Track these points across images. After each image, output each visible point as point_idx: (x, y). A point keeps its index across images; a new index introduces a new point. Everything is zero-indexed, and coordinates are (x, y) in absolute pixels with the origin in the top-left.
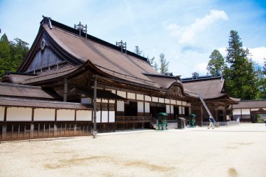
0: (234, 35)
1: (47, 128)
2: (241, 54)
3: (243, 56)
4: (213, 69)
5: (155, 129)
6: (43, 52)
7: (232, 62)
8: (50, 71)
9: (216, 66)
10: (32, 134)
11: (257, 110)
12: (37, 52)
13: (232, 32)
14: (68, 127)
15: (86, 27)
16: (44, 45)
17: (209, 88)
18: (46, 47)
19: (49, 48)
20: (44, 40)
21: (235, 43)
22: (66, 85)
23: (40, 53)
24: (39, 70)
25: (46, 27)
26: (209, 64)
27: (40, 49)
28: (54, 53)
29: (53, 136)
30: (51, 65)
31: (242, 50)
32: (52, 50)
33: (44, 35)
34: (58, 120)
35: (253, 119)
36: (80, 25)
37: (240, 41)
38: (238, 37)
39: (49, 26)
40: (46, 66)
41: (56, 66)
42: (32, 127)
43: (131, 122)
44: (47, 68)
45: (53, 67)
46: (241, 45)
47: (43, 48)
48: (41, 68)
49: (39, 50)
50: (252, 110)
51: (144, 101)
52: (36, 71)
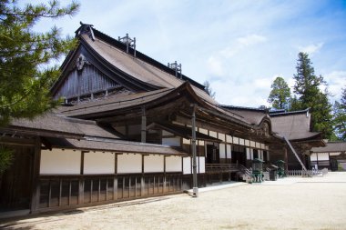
0: (303, 58)
1: (133, 184)
2: (313, 83)
3: (316, 85)
4: (276, 102)
5: (245, 181)
6: (80, 72)
7: (301, 93)
8: (93, 101)
9: (280, 97)
10: (117, 194)
11: (338, 154)
12: (70, 72)
13: (301, 54)
14: (157, 181)
15: (134, 41)
16: (83, 63)
17: (292, 126)
18: (85, 65)
19: (91, 67)
20: (82, 55)
21: (305, 69)
22: (144, 118)
23: (75, 74)
24: (75, 99)
25: (86, 37)
26: (272, 96)
27: (76, 68)
28: (100, 74)
29: (140, 197)
30: (94, 91)
31: (314, 77)
32: (97, 70)
33: (82, 48)
34: (145, 171)
35: (333, 166)
36: (127, 37)
37: (312, 66)
38: (308, 61)
39: (90, 36)
40: (86, 92)
41: (104, 92)
42: (116, 183)
43: (218, 172)
44: (89, 96)
45: (97, 94)
46: (312, 70)
47: (81, 67)
48: (78, 95)
49: (73, 70)
50: (331, 154)
51: (226, 143)
52: (69, 100)
